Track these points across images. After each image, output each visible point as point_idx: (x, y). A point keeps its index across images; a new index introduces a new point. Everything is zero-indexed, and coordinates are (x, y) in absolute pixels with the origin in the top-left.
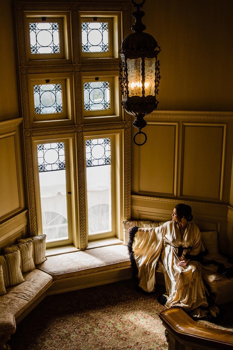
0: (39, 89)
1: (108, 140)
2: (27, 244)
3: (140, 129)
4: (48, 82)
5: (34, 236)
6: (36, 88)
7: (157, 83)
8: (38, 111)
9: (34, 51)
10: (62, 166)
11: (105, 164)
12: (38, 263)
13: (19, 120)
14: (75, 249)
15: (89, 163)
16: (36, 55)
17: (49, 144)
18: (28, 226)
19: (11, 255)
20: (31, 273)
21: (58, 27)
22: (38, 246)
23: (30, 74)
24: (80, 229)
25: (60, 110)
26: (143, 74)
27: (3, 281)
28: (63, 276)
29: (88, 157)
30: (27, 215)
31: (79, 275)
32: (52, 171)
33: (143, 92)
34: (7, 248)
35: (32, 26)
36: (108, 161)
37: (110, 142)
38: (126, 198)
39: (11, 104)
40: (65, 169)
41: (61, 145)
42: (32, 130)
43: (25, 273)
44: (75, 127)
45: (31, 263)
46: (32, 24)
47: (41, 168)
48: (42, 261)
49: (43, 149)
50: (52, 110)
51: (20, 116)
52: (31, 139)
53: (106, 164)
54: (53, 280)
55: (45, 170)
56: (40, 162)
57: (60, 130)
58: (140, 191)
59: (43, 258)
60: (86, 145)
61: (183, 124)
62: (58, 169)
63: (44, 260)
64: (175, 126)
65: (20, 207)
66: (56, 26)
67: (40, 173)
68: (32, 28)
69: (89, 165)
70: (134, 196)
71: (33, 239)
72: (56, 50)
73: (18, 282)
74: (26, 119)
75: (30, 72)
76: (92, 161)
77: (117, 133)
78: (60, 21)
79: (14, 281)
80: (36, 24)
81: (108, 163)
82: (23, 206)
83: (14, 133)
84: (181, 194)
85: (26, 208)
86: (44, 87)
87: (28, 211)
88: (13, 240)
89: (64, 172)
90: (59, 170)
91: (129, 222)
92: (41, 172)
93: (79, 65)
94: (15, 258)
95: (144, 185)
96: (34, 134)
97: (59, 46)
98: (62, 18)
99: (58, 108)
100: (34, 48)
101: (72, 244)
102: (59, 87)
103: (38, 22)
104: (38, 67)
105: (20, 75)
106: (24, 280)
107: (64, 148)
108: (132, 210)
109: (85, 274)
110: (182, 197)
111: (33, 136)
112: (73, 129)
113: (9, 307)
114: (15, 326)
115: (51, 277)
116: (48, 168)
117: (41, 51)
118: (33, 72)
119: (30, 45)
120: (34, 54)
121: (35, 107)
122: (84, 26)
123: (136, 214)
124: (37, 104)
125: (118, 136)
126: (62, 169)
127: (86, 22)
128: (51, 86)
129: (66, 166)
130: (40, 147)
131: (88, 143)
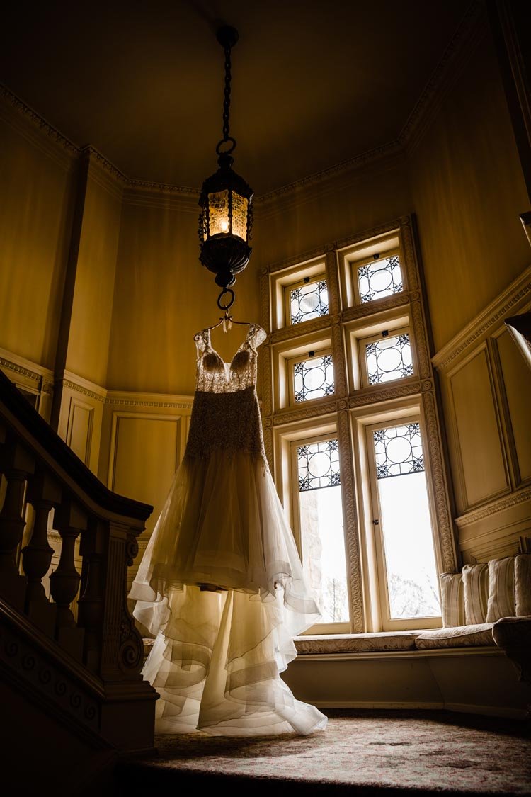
1: (415, 428)
4: (312, 355)
6: (298, 368)
10: (336, 479)
11: (413, 470)
15: (382, 472)
17: (317, 445)
23: (274, 343)
29: (381, 460)
36: (418, 465)
37: (419, 431)
40: (339, 485)
41: (334, 444)
42: (274, 416)
44: (335, 403)
47: (304, 485)
49: (306, 453)
50: (320, 394)
52: (272, 431)
53: (415, 472)
55: (310, 488)
56: (302, 475)
57: (313, 411)
58: (468, 508)
60: (376, 440)
62: (330, 484)
64: (485, 350)
67: (301, 493)
69: (384, 475)
72: (325, 313)
74: (267, 402)
75: (275, 340)
76: (388, 467)
81: (418, 469)
84: (519, 480)
89: (339, 489)
90: (332, 486)
92: (304, 491)
93: (339, 314)
96: (276, 422)
99: (328, 389)
102: (329, 359)
107: (338, 450)
110: (519, 487)
111: (275, 425)
112: (332, 406)
116: (314, 484)
121: (296, 393)
126: (336, 485)
127: (364, 265)
129: (342, 479)
130: (302, 451)
131: (378, 435)
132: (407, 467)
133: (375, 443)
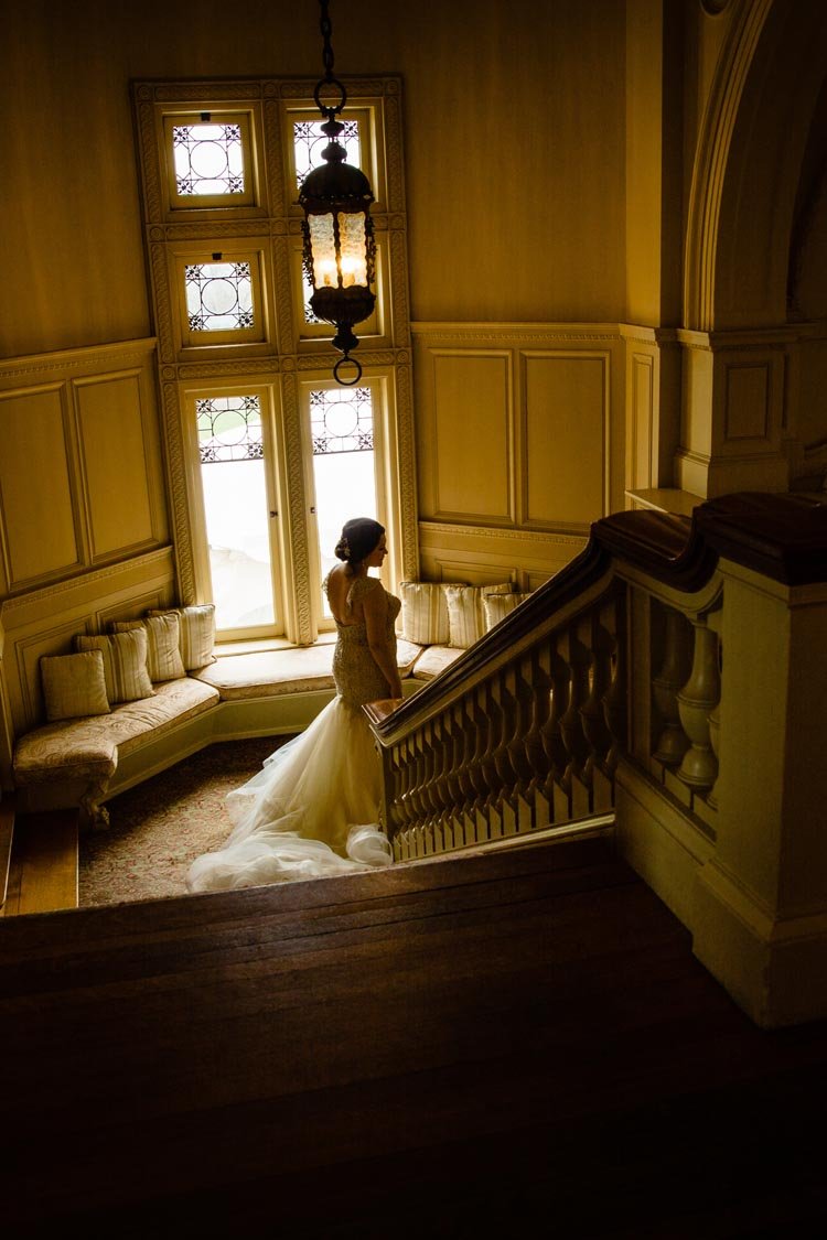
0: (197, 275)
1: (364, 393)
2: (165, 620)
3: (346, 352)
4: (217, 258)
5: (186, 604)
6: (192, 272)
7: (371, 261)
8: (196, 324)
9: (184, 188)
10: (256, 451)
11: (358, 448)
12: (194, 667)
13: (150, 343)
14: (288, 644)
15: (320, 446)
16: (190, 197)
17: (225, 400)
18: (174, 583)
19: (125, 635)
20: (174, 683)
21: (238, 134)
22: (194, 628)
23: (171, 240)
24: (297, 597)
25: (247, 321)
26: (337, 244)
27: (104, 685)
28: (243, 692)
29: (317, 430)
30: (172, 555)
31: (280, 693)
32: (232, 460)
33: (340, 279)
34: (119, 624)
35: (180, 134)
36: (366, 443)
37: (369, 398)
38: (406, 528)
39: (129, 307)
40: (262, 458)
41: (252, 401)
42: (178, 364)
43: (158, 682)
44: (277, 360)
45: (175, 663)
46: (180, 129)
47: (207, 455)
48: (204, 662)
49: (209, 410)
50: (230, 323)
51: (152, 334)
52: (176, 387)
53: (361, 450)
54: (221, 700)
55: (216, 459)
56: (204, 440)
57: (243, 366)
58: (438, 513)
59: (206, 655)
60: (310, 403)
61: (521, 355)
62: (248, 456)
63: (208, 662)
64: (506, 358)
65: (153, 539)
66: (234, 132)
67: (203, 466)
68: (179, 137)
69: (321, 451)
70: (426, 525)
71: (182, 612)
72: (236, 186)
73: (139, 695)
74: (165, 340)
75: (172, 236)
76: (327, 441)
77: (383, 374)
78: (243, 121)
79: (132, 691)
80: (189, 128)
81: (366, 447)
82: (161, 535)
83: (137, 371)
84: (526, 518)
85: (169, 542)
86: (208, 269)
87: (173, 548)
88: (138, 608)
89: (260, 464)
90: (250, 459)
91: (413, 585)
92: (206, 462)
93: (285, 219)
94: (133, 645)
95: (447, 497)
96: (184, 375)
97: (242, 176)
98: (248, 114)
99: (244, 318)
100: (185, 183)
101: (284, 636)
102: (243, 269)
103: (192, 123)
104: (190, 226)
105: (149, 245)
106: (153, 692)
107: (258, 410)
108: (422, 557)
109: (296, 691)
110: (526, 525)
111: (181, 379)
112: (273, 364)
113: (108, 731)
114: (115, 761)
115: (216, 692)
116: (222, 454)
117: (202, 189)
118: (181, 236)
119: (175, 176)
120: (184, 197)
121: (190, 315)
122: (300, 130)
123: (433, 568)
124: (193, 308)
125: (385, 381)
126: (255, 458)
127: (304, 120)
128: (226, 268)
129: (265, 451)
130: (203, 405)
131: (316, 397)
132: (353, 444)
133: (312, 406)
